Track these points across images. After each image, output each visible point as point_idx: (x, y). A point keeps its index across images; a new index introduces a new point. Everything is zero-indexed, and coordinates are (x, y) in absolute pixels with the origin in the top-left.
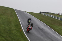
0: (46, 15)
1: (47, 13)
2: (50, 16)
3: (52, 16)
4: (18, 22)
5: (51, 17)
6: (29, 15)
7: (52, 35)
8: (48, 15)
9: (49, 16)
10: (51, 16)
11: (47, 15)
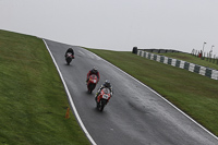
0: (155, 57)
1: (159, 51)
2: (170, 61)
3: (178, 63)
4: (57, 85)
5: (174, 64)
6: (95, 60)
7: (177, 129)
8: (162, 59)
9: (166, 61)
10: (174, 61)
11: (158, 59)
